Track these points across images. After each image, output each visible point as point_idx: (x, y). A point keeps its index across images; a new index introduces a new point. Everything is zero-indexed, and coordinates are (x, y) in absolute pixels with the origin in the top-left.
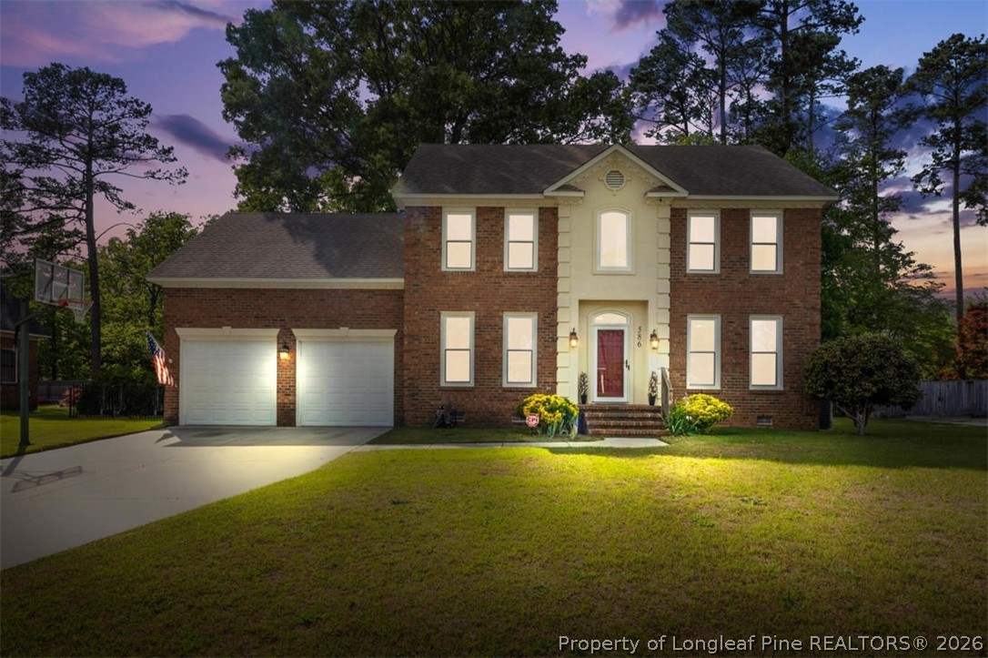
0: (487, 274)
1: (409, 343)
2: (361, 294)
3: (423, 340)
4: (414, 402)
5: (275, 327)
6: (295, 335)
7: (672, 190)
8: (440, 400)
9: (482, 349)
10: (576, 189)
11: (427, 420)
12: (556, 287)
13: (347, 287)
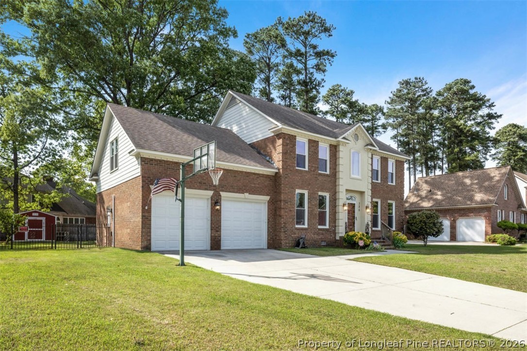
0: (312, 173)
1: (284, 204)
2: (254, 175)
3: (289, 203)
4: (286, 235)
5: (210, 190)
6: (222, 195)
7: (374, 146)
8: (295, 234)
9: (311, 209)
10: (347, 139)
11: (291, 244)
12: (336, 182)
13: (248, 171)
